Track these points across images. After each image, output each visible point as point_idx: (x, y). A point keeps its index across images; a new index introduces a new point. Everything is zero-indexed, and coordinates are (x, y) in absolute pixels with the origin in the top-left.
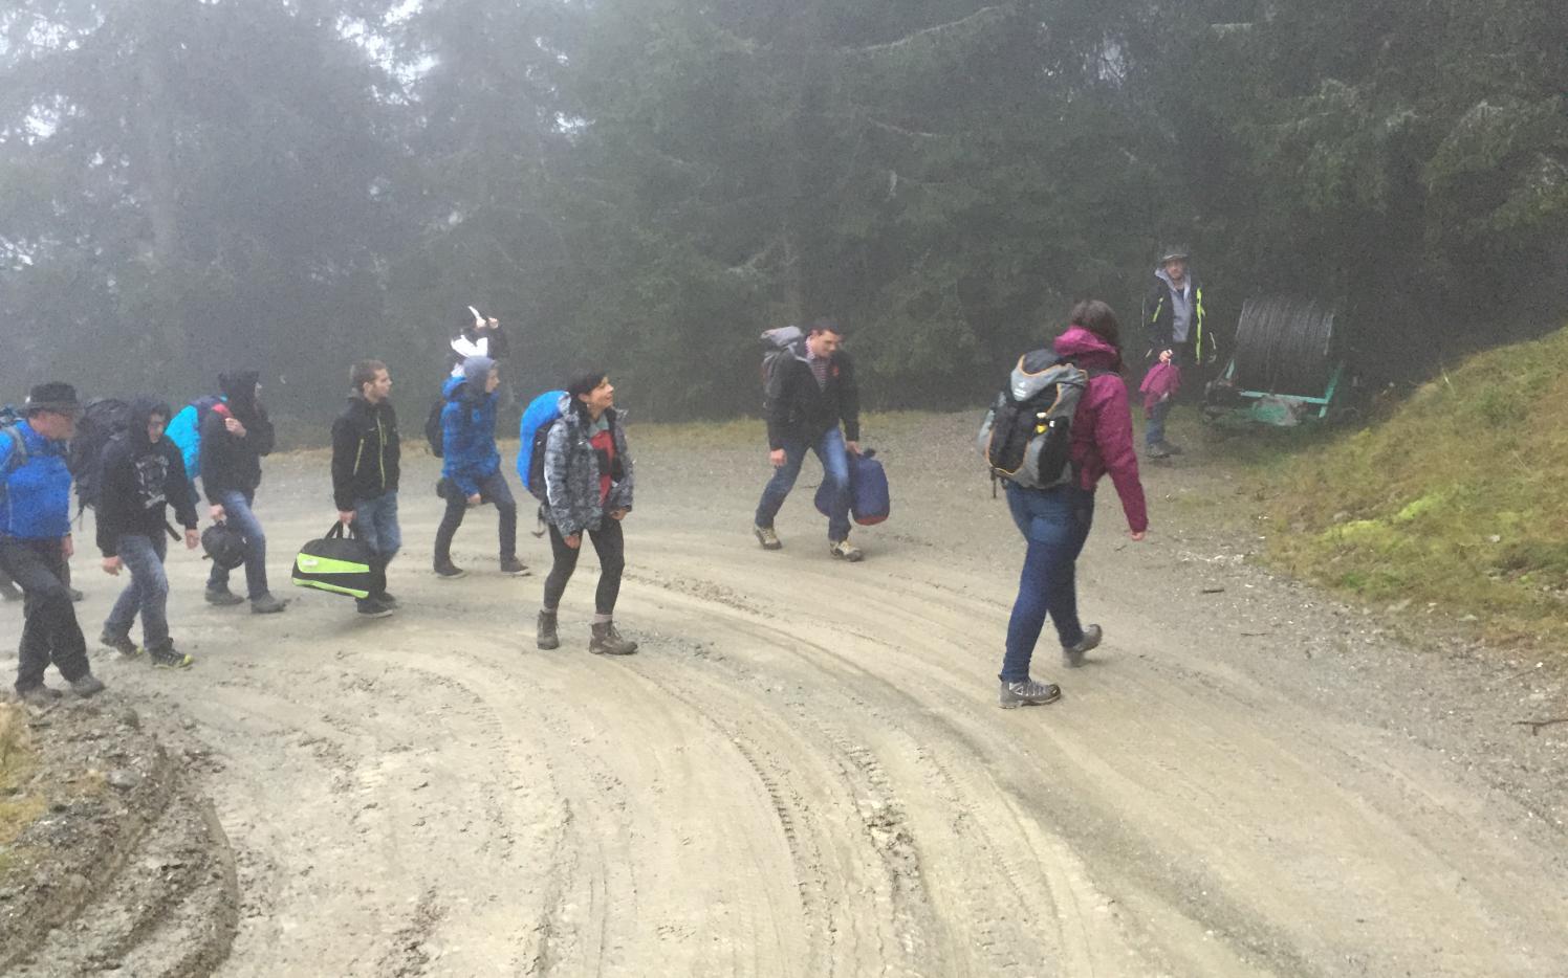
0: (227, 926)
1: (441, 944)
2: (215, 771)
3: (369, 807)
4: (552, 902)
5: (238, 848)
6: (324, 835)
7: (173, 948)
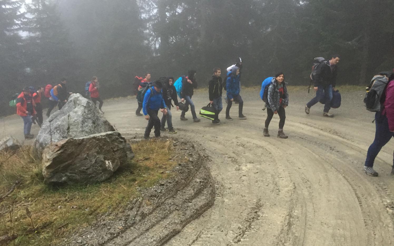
0: (213, 198)
1: (263, 213)
2: (210, 161)
3: (244, 175)
4: (291, 209)
5: (215, 180)
6: (234, 180)
7: (202, 201)
